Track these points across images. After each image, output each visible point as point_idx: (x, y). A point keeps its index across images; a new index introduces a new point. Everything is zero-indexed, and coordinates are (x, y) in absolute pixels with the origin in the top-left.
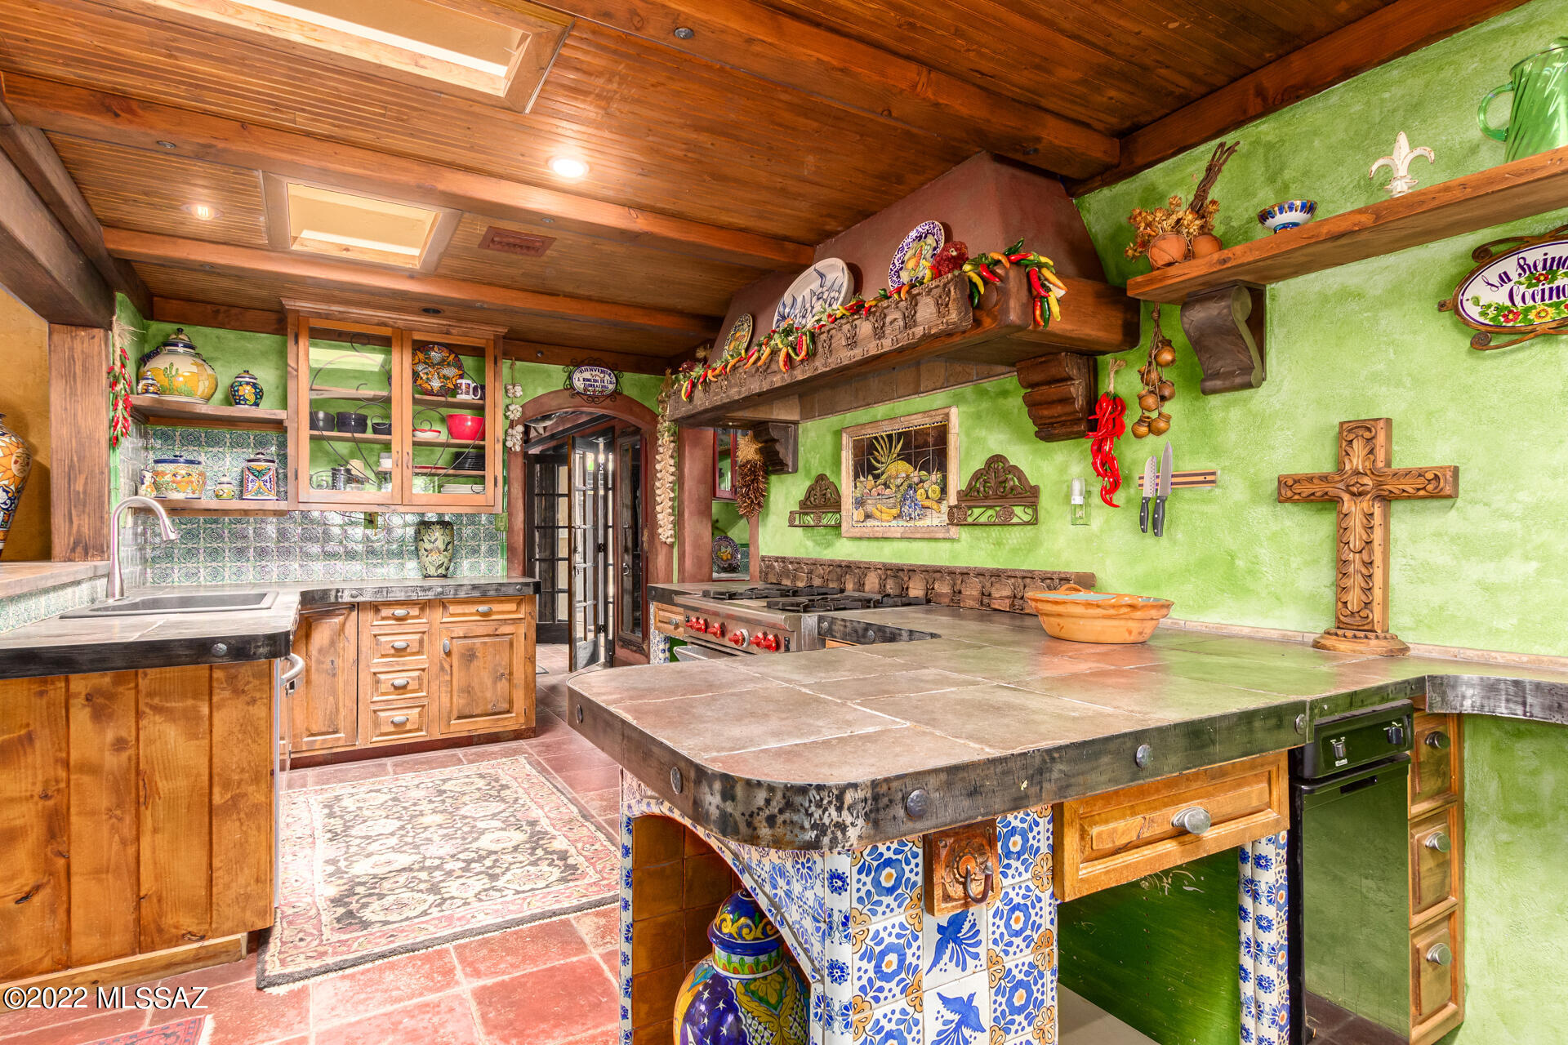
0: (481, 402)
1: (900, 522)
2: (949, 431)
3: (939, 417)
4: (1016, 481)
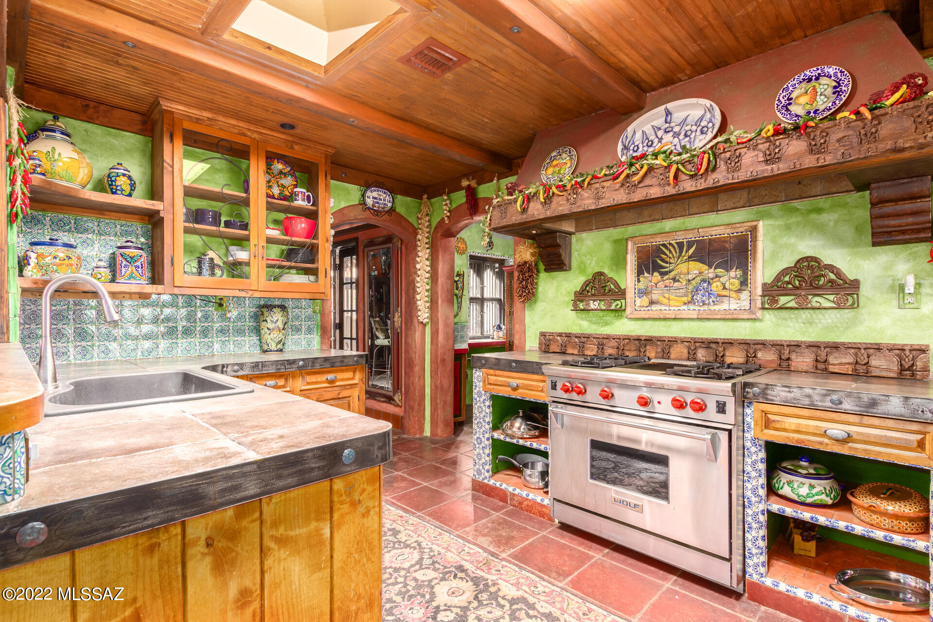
0: (313, 208)
1: (692, 307)
2: (755, 239)
3: (742, 229)
4: (832, 276)
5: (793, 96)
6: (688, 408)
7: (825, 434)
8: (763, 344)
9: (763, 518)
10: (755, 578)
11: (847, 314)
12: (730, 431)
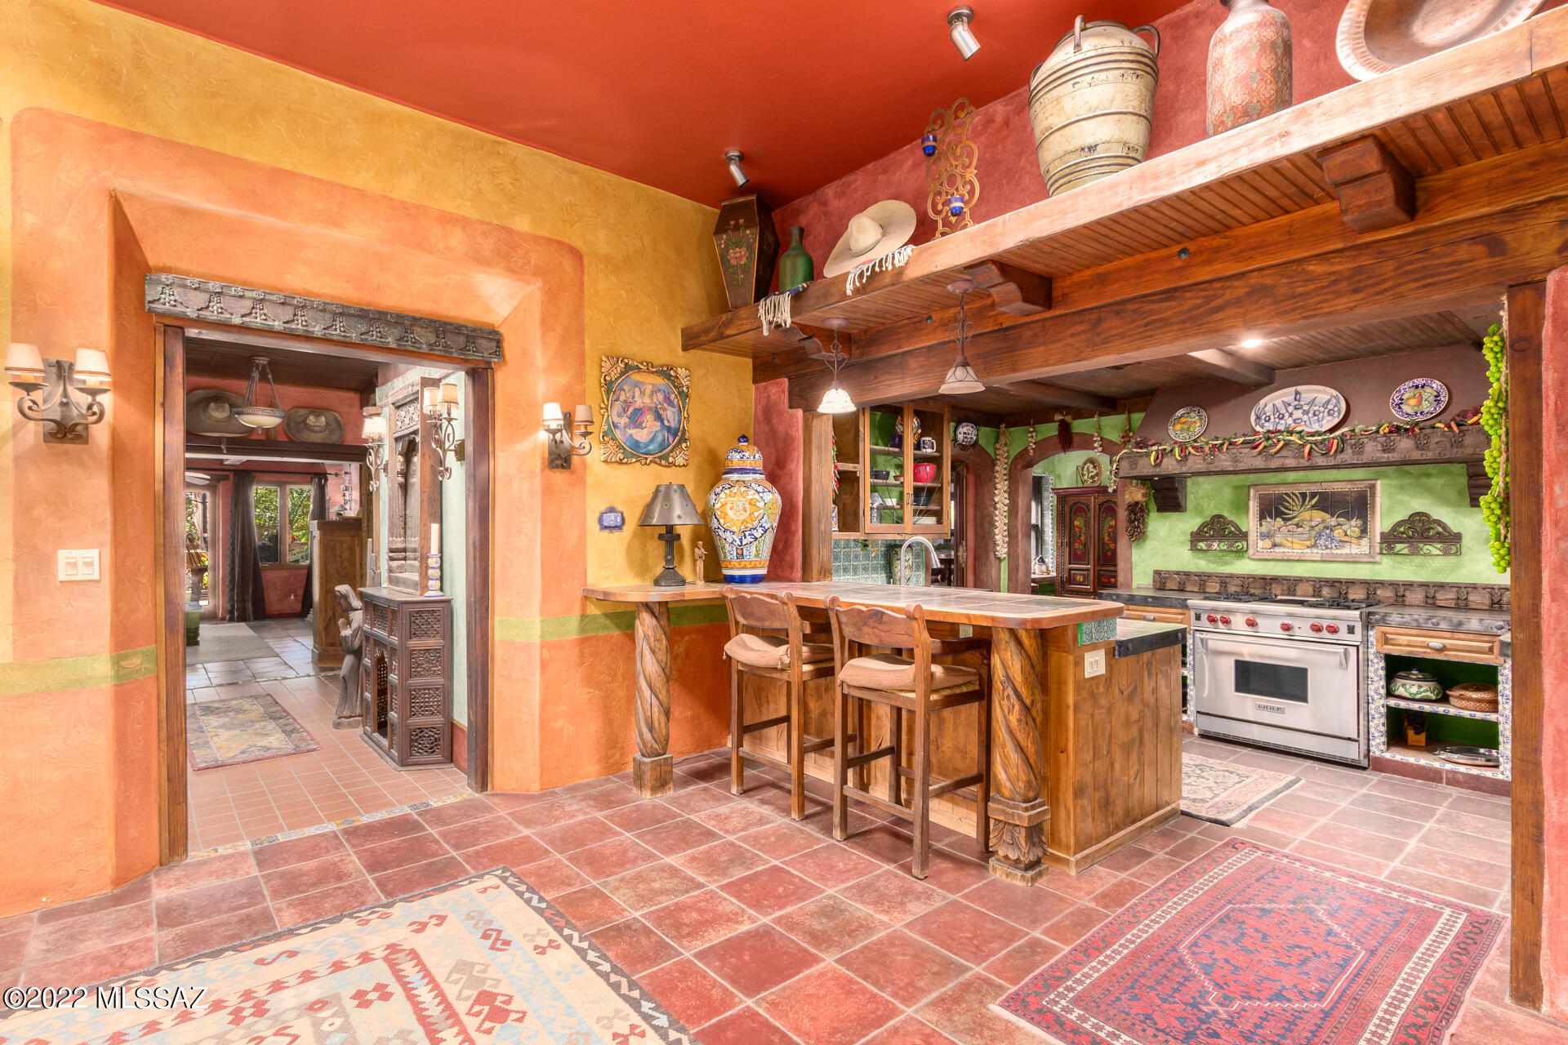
1: (1315, 551)
2: (1373, 495)
3: (1362, 486)
4: (1440, 529)
5: (1405, 397)
6: (1325, 631)
7: (1427, 647)
8: (1382, 583)
9: (1383, 710)
10: (1378, 754)
11: (1452, 559)
12: (1358, 647)
